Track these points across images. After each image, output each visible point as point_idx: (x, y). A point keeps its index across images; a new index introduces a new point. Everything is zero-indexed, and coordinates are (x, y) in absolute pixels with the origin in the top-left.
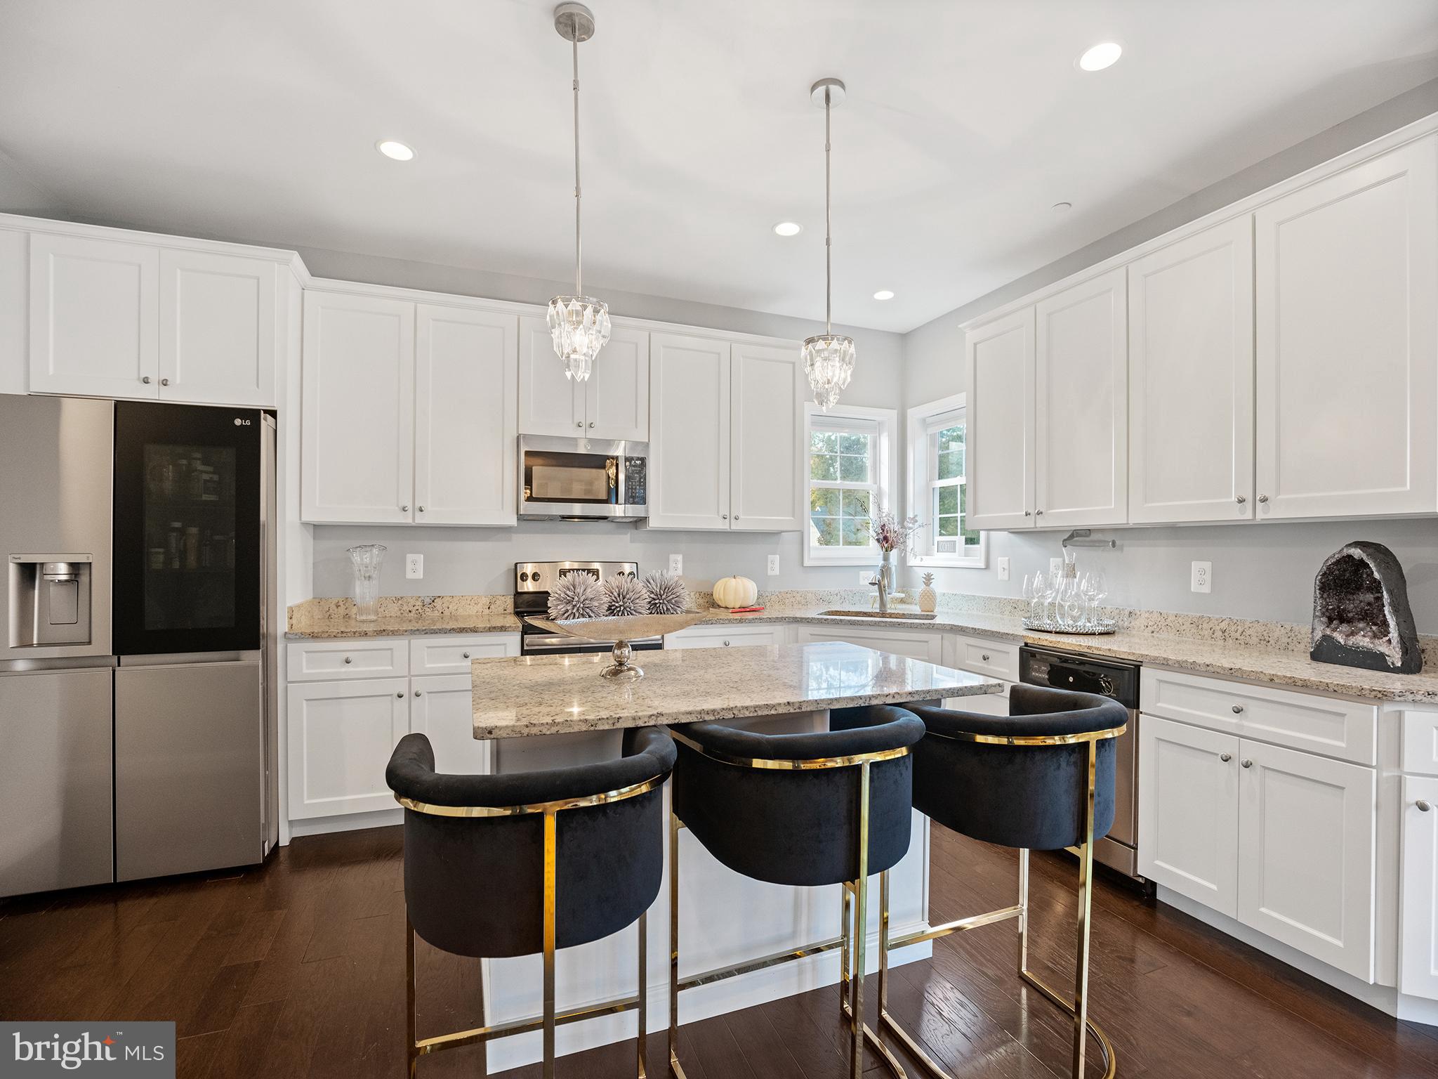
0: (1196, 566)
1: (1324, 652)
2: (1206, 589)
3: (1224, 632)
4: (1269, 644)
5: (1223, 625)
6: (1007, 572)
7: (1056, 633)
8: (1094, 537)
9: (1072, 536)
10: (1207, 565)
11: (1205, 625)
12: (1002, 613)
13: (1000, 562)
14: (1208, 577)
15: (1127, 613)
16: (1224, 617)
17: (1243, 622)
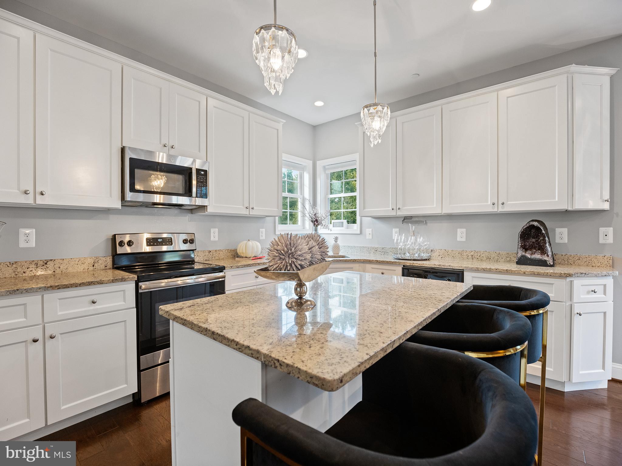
0: (459, 230)
1: (522, 261)
2: (464, 239)
3: (472, 256)
4: (490, 260)
5: (472, 253)
6: (371, 235)
7: (413, 260)
8: (414, 219)
9: (404, 219)
10: (464, 230)
11: (464, 254)
12: (370, 253)
13: (368, 231)
14: (464, 235)
15: (430, 250)
16: (472, 250)
17: (480, 252)
